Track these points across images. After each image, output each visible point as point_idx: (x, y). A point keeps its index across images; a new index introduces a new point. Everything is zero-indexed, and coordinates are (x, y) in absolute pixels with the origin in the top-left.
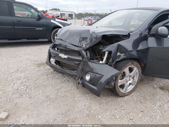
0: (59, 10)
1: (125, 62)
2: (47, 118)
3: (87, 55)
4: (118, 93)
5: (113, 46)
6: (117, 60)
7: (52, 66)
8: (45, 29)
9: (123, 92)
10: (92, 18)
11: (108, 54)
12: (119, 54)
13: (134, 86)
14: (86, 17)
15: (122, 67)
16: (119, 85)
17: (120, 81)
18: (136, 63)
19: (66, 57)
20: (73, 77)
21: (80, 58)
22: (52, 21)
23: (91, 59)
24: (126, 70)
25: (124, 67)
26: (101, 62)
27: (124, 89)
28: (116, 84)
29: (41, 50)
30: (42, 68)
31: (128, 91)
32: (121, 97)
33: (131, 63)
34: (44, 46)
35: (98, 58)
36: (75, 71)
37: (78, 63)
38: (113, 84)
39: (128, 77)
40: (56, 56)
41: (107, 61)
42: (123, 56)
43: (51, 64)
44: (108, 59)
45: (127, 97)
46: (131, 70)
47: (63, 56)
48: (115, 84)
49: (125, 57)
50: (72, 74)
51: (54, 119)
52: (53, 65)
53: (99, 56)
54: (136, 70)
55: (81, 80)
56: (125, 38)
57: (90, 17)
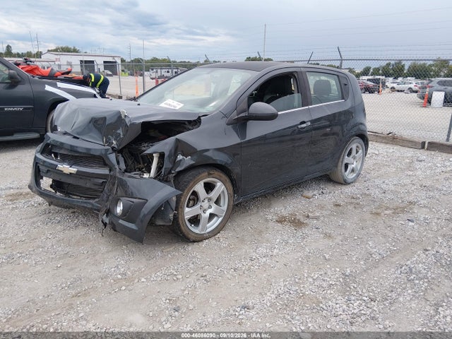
0: (77, 52)
1: (193, 172)
2: (31, 296)
3: (118, 163)
4: (186, 234)
5: (166, 144)
6: (179, 169)
7: (43, 194)
8: (29, 108)
9: (198, 232)
10: (168, 72)
11: (159, 158)
12: (180, 157)
13: (220, 219)
14: (152, 69)
15: (189, 182)
16: (187, 217)
17: (187, 210)
18: (217, 173)
19: (73, 170)
20: (94, 213)
21: (105, 171)
22: (48, 88)
23: (126, 171)
24: (199, 188)
25: (192, 183)
26: (146, 176)
27: (200, 226)
28: (180, 216)
29: (21, 161)
30: (21, 203)
31: (209, 230)
32: (194, 242)
33: (207, 173)
34: (29, 151)
35: (142, 168)
36: (97, 200)
37: (101, 181)
38: (171, 216)
39: (206, 201)
40: (52, 170)
41: (158, 172)
42: (188, 161)
43: (41, 188)
44: (159, 168)
45: (207, 241)
46: (209, 187)
47: (66, 168)
48: (175, 215)
49: (193, 162)
50: (90, 206)
51: (46, 295)
52: (45, 190)
53: (144, 164)
54: (221, 186)
55: (107, 216)
56: (190, 127)
57: (164, 70)
